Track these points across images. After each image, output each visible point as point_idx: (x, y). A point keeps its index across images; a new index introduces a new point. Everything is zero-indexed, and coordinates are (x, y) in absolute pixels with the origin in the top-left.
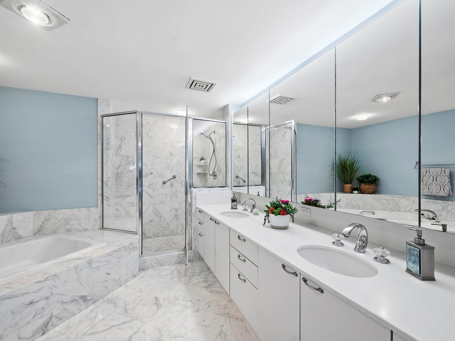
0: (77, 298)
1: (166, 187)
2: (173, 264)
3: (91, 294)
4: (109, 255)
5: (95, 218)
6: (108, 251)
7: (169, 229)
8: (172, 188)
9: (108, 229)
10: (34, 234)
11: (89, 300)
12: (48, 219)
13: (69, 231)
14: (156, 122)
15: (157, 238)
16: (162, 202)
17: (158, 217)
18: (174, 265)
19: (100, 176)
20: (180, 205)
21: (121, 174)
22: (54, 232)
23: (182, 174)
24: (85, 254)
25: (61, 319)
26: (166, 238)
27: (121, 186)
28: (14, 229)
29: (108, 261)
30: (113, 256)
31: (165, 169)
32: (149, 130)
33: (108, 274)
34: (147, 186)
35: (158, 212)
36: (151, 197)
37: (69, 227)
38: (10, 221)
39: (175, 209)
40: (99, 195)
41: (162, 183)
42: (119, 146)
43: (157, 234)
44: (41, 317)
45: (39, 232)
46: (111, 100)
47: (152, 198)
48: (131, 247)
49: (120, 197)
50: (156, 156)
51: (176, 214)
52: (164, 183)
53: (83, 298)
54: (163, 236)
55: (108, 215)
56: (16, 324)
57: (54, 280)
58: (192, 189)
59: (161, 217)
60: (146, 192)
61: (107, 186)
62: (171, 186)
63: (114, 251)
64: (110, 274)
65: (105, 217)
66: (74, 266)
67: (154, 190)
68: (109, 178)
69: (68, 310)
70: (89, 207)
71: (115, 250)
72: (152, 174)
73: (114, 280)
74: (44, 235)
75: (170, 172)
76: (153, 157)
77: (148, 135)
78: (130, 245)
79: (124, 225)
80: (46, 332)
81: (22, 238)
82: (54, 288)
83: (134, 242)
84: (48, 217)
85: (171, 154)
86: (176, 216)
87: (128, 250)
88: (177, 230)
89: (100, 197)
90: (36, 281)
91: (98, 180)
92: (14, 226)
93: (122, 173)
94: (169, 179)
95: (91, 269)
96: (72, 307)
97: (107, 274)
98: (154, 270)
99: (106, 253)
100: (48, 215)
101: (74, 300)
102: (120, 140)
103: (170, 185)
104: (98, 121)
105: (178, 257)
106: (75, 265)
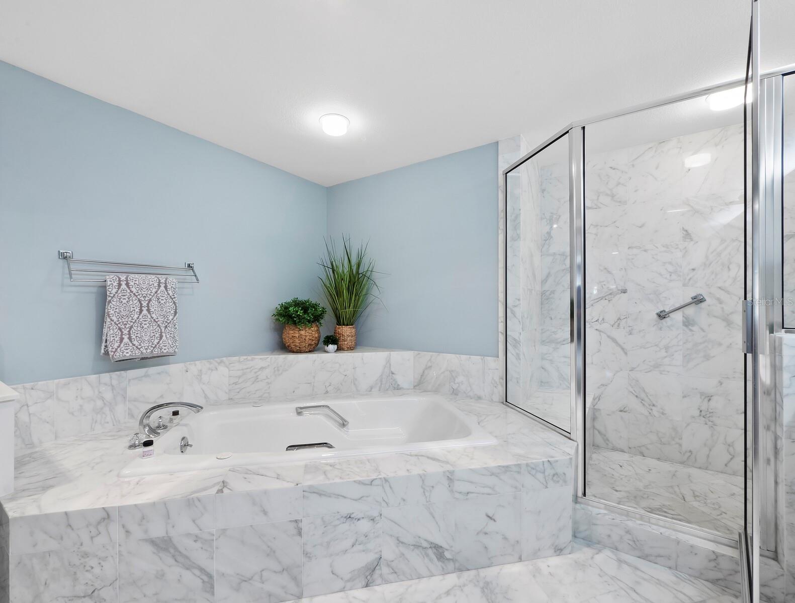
0: (425, 544)
1: (669, 327)
2: (689, 575)
3: (452, 547)
4: (492, 474)
5: (493, 379)
6: (492, 463)
7: (680, 445)
8: (691, 330)
9: (514, 406)
10: (414, 387)
11: (448, 560)
12: (430, 367)
13: (455, 394)
14: (636, 159)
15: (639, 458)
16: (657, 366)
17: (644, 405)
18: (692, 579)
19: (501, 296)
20: (721, 383)
21: (550, 294)
22: (436, 391)
23: (728, 292)
24: (449, 452)
25: (396, 573)
26: (666, 467)
27: (551, 319)
28: (393, 373)
29: (490, 488)
30: (500, 479)
31: (666, 278)
32: (618, 184)
33: (490, 518)
34: (612, 323)
35: (644, 391)
36: (623, 349)
37: (455, 387)
38: (388, 361)
39: (702, 394)
40: (500, 334)
41: (656, 316)
42: (546, 235)
43: (640, 447)
44: (364, 551)
45: (420, 385)
46: (521, 135)
47: (626, 353)
48: (549, 472)
49: (548, 342)
50: (636, 247)
51: (703, 408)
52: (662, 316)
53: (437, 550)
54: (659, 459)
55: (517, 378)
56: (328, 543)
57: (383, 487)
58: (781, 334)
59: (654, 405)
60: (609, 337)
61: (515, 316)
62: (686, 326)
63: (503, 467)
64: (494, 520)
65: (511, 380)
66: (419, 475)
67: (631, 334)
68: (519, 300)
69: (409, 562)
70: (484, 356)
71: (507, 467)
72: (624, 291)
73: (505, 538)
74: (425, 391)
75: (684, 285)
76: (629, 248)
77: (613, 196)
78: (546, 465)
79: (552, 404)
80: (371, 584)
81: (400, 389)
82: (384, 504)
83: (557, 461)
84: (429, 364)
85: (687, 235)
86: (706, 415)
87: (540, 476)
88: (708, 456)
89: (502, 338)
90: (358, 478)
91: (499, 303)
92: (393, 370)
93: (553, 292)
94: (678, 305)
95: (452, 491)
96: (416, 559)
97: (488, 516)
98: (620, 561)
99: (485, 466)
100: (430, 360)
101: (417, 544)
102: (548, 222)
103: (684, 322)
104: (499, 185)
105: (710, 561)
106: (421, 472)
